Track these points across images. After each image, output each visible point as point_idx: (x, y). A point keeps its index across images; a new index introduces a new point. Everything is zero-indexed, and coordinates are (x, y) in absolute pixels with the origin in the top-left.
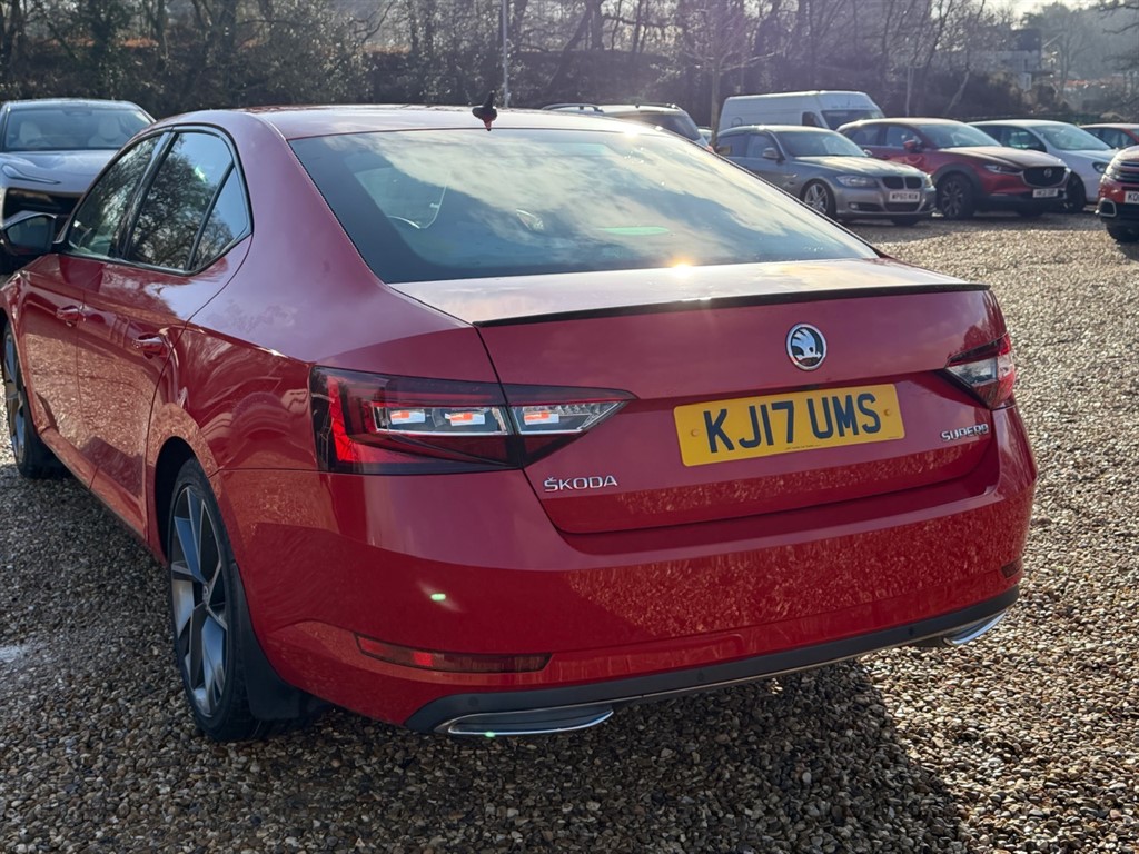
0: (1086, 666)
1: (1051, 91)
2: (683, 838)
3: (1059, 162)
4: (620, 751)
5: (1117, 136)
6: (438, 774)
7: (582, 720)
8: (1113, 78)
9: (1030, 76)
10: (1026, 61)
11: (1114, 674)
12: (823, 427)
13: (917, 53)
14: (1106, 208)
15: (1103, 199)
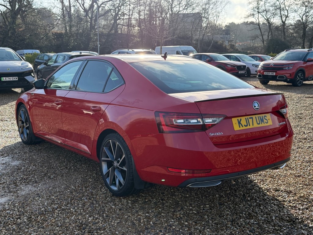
0: (296, 176)
1: (234, 46)
2: (229, 211)
3: (245, 64)
4: (207, 196)
5: (256, 58)
6: (170, 201)
7: (215, 184)
8: (248, 42)
9: (228, 42)
10: (227, 38)
11: (302, 177)
12: (258, 123)
13: (200, 35)
14: (259, 76)
15: (259, 74)
